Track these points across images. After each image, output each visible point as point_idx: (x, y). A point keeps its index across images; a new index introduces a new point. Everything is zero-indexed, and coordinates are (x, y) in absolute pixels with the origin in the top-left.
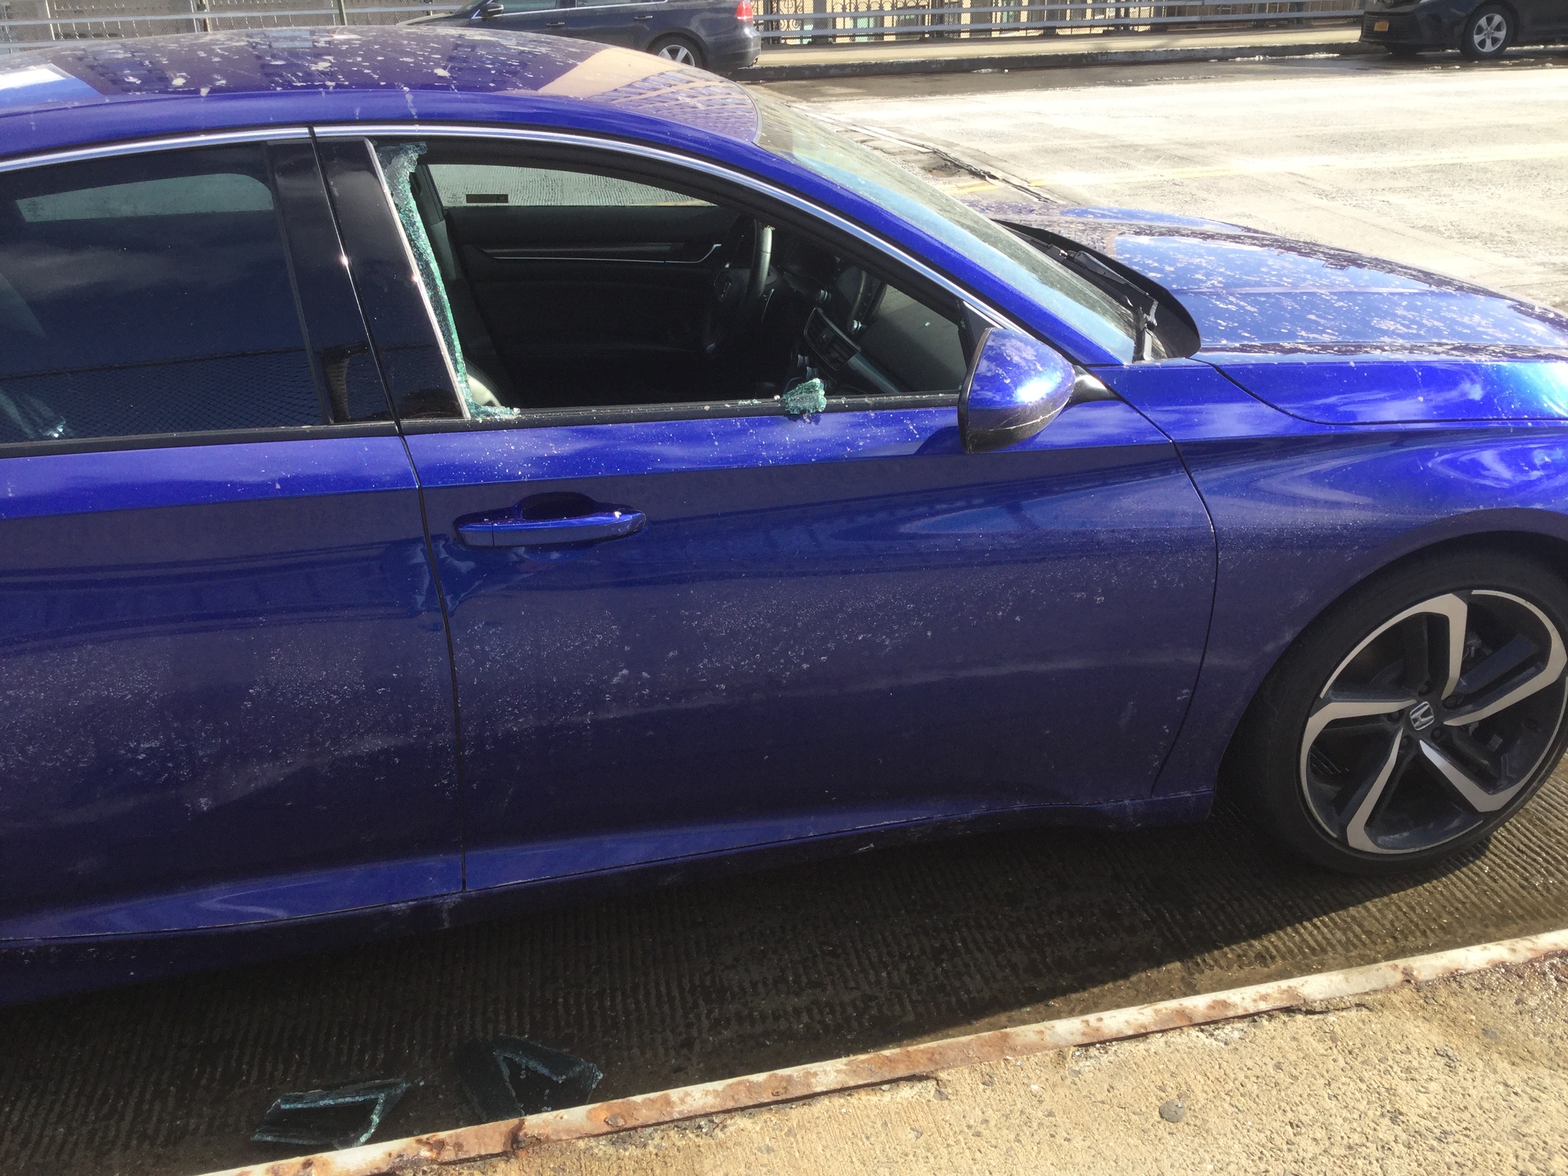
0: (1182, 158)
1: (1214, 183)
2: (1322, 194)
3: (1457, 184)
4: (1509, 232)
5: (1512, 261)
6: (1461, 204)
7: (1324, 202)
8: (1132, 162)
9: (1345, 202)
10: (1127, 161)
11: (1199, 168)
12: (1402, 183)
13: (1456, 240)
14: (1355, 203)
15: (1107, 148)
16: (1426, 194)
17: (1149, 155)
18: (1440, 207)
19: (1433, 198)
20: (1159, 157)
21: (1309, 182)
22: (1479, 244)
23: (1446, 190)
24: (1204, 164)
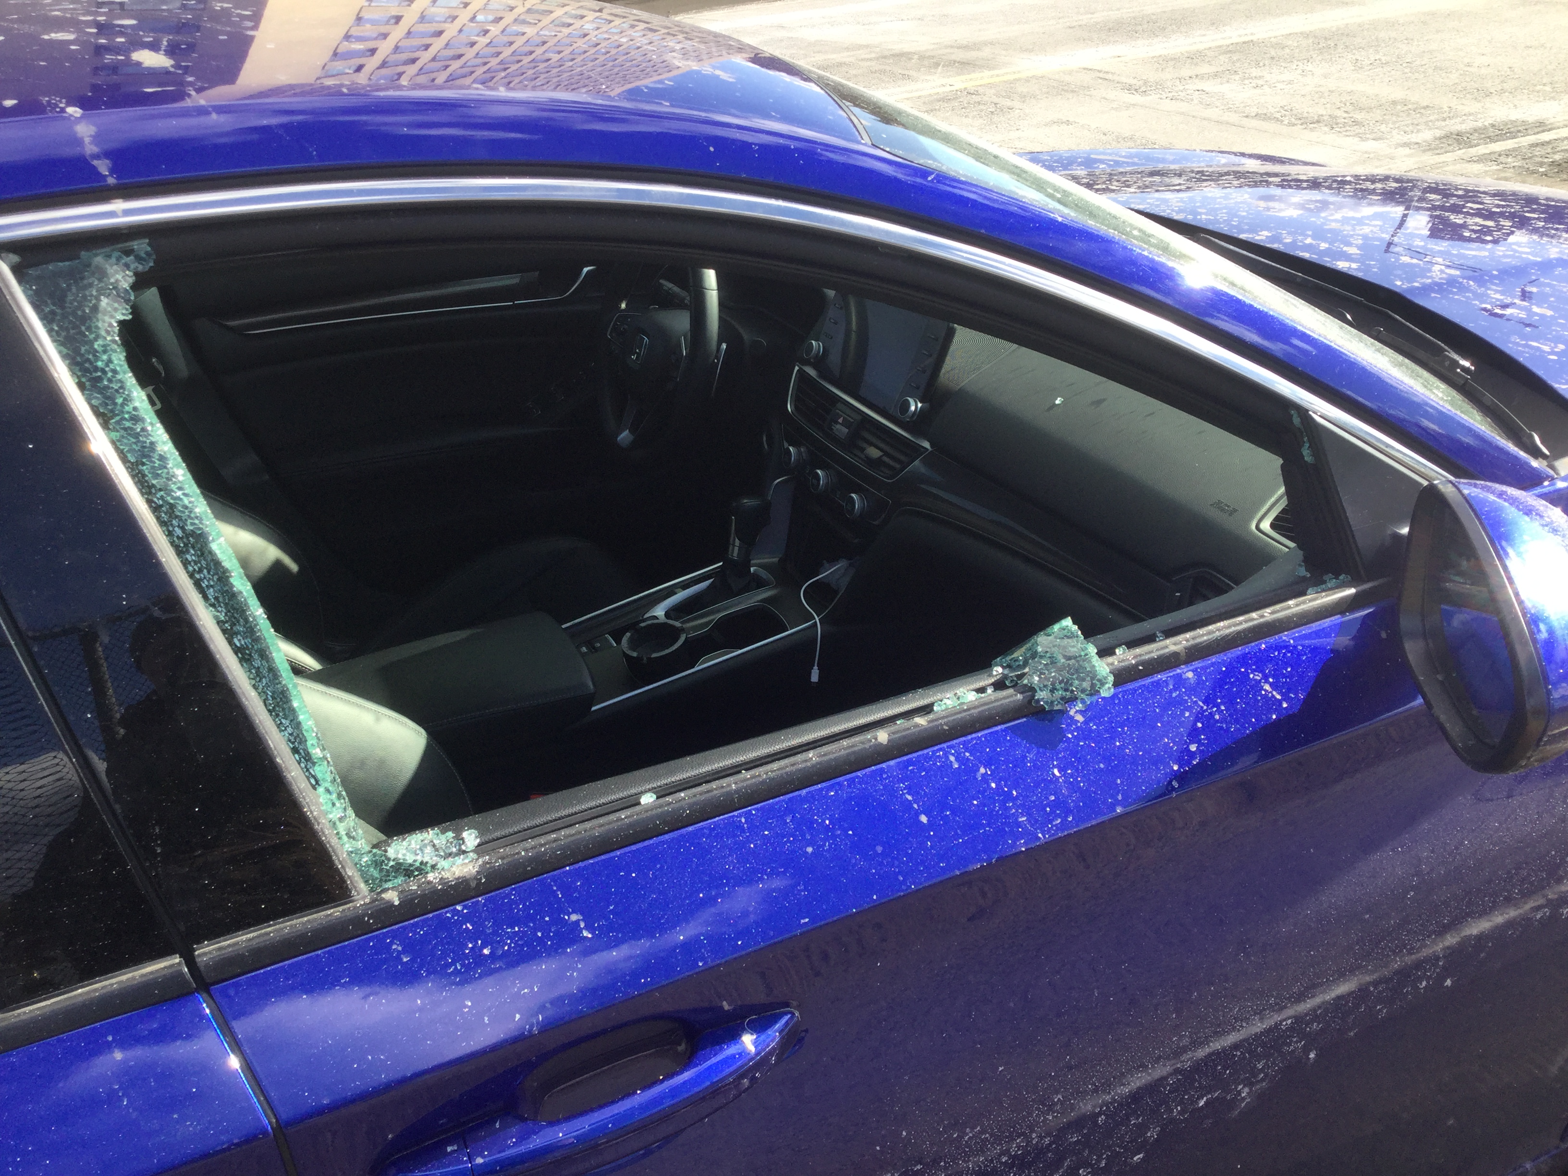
0: (962, 63)
1: (1012, 88)
2: (1130, 89)
3: (1261, 64)
4: (1346, 112)
5: (1371, 145)
6: (1279, 86)
7: (1137, 98)
8: (911, 73)
9: (1159, 96)
10: (906, 72)
11: (987, 73)
12: (1205, 69)
13: (1299, 126)
14: (1170, 95)
15: (877, 59)
16: (1237, 77)
17: (926, 63)
18: (1258, 91)
19: (1246, 82)
20: (937, 65)
21: (1110, 76)
22: (1326, 129)
23: (1255, 72)
24: (989, 68)
